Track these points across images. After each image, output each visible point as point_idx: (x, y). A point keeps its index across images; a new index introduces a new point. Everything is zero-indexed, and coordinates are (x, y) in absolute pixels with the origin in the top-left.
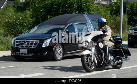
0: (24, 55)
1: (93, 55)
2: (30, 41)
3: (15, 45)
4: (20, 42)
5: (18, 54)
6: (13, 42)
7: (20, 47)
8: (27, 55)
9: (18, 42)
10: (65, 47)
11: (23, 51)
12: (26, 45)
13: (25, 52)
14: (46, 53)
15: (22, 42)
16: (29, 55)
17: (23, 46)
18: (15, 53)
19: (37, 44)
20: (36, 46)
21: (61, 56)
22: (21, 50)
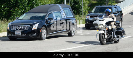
0: (18, 36)
1: (106, 34)
2: (23, 25)
3: (11, 28)
4: (15, 26)
5: (14, 35)
6: (9, 26)
7: (15, 30)
8: (21, 36)
9: (13, 26)
10: (48, 29)
11: (18, 33)
12: (20, 29)
13: (19, 33)
14: (35, 34)
15: (16, 26)
16: (22, 36)
17: (18, 29)
18: (11, 35)
19: (28, 28)
20: (28, 29)
21: (45, 37)
22: (16, 32)
